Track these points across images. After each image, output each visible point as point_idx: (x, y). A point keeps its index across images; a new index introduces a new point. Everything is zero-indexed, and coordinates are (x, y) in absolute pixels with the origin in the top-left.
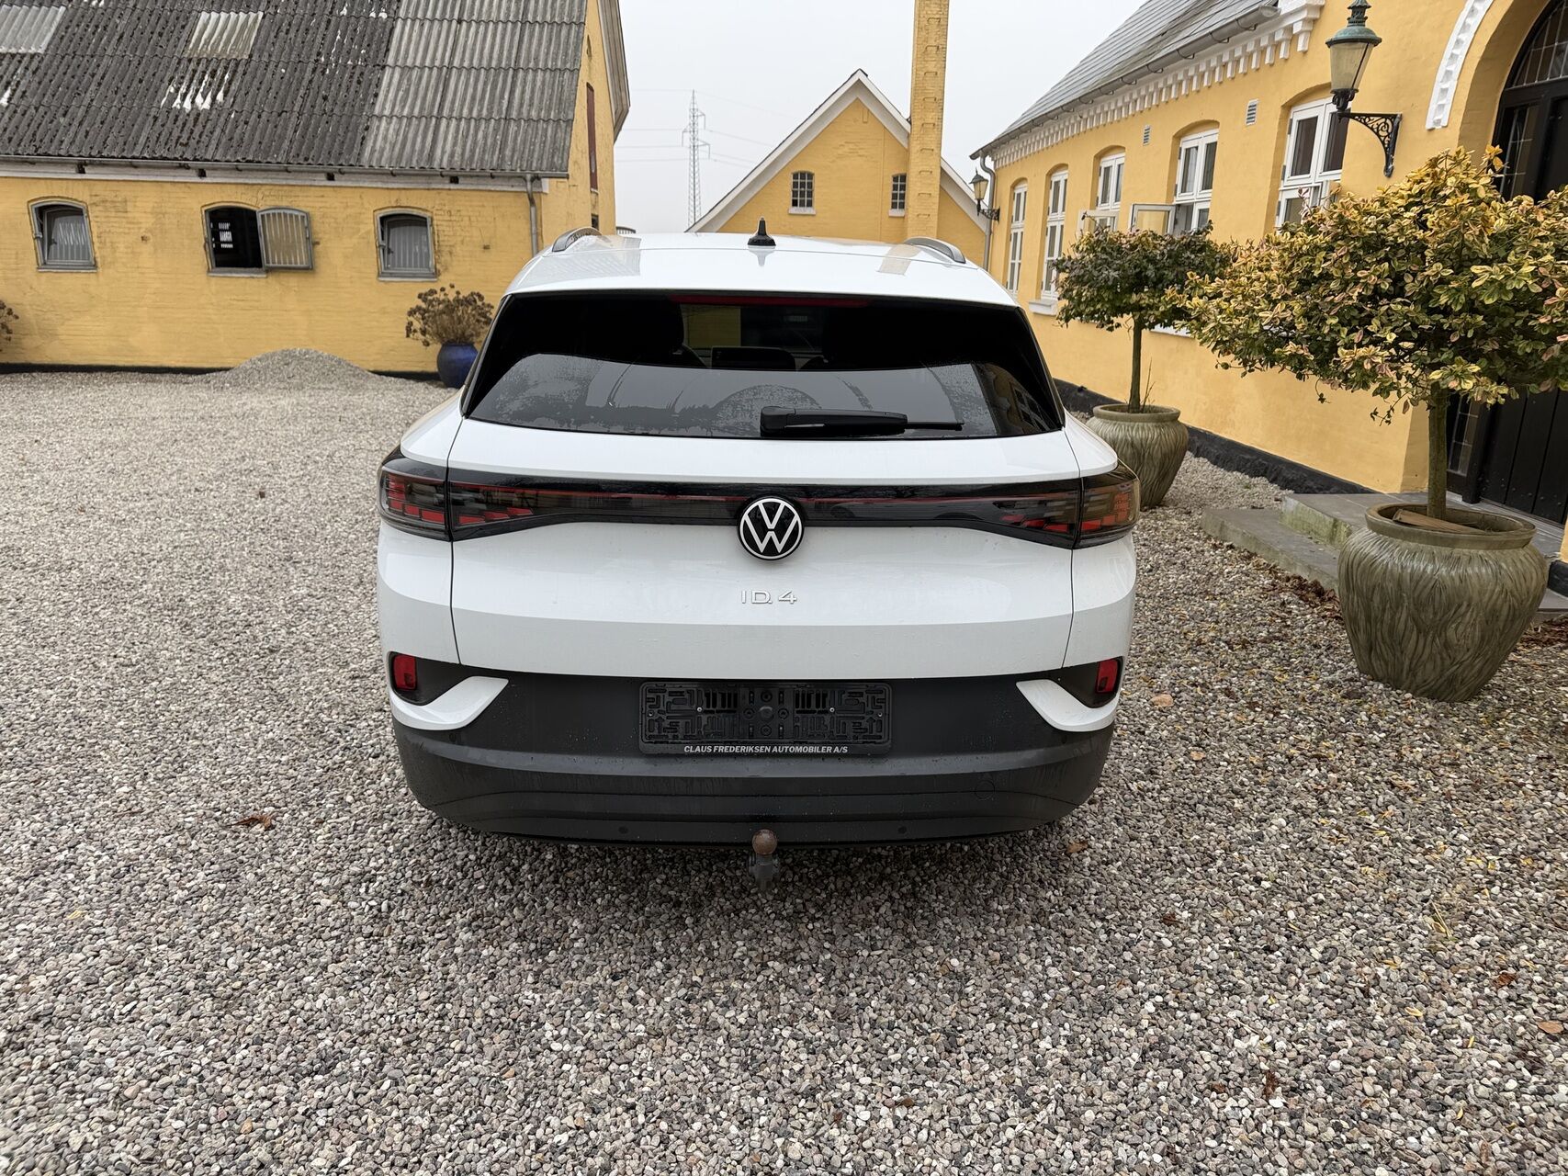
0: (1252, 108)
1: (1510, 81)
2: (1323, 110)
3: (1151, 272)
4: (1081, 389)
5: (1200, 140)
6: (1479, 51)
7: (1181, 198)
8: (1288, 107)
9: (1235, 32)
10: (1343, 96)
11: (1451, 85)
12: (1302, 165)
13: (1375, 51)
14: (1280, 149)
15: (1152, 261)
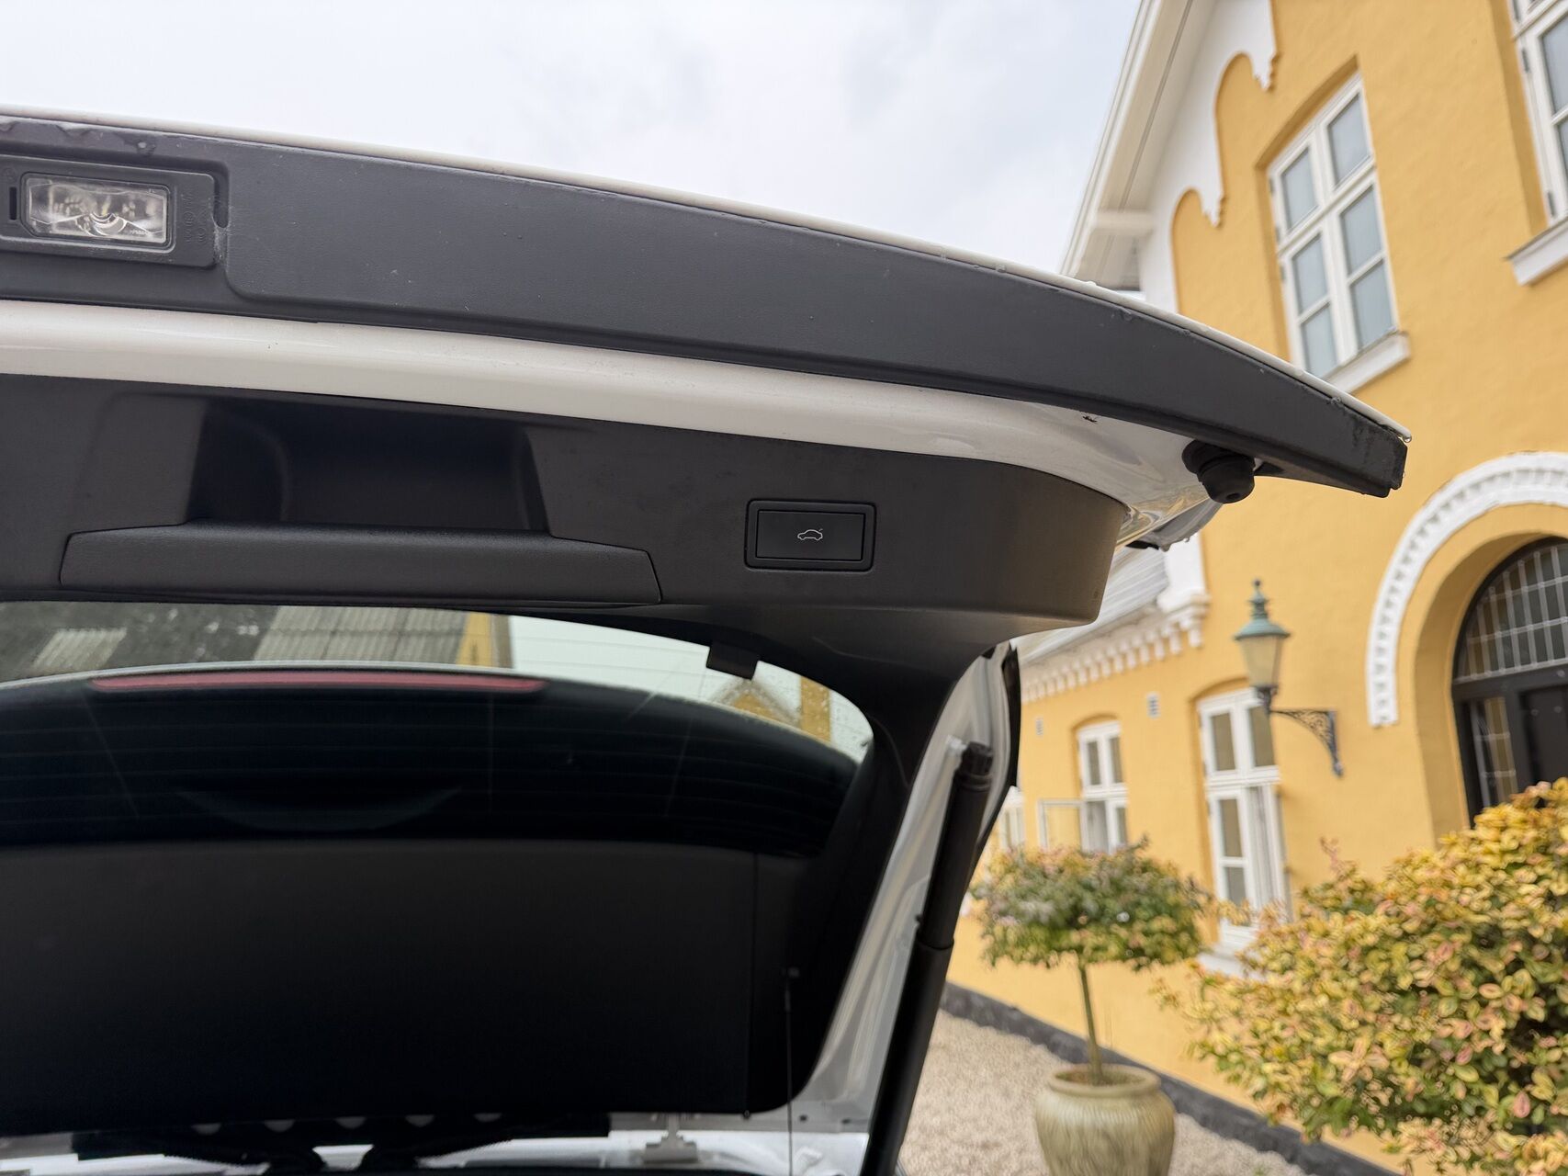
0: (1153, 703)
1: (1456, 673)
2: (1239, 704)
3: (1090, 903)
4: (1014, 1009)
5: (1101, 733)
6: (1411, 643)
7: (1092, 793)
8: (1195, 700)
9: (1117, 628)
10: (1267, 692)
11: (1388, 677)
12: (1226, 760)
13: (1289, 645)
14: (1195, 744)
15: (1090, 888)
